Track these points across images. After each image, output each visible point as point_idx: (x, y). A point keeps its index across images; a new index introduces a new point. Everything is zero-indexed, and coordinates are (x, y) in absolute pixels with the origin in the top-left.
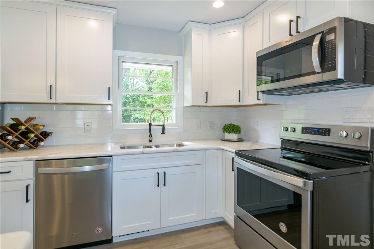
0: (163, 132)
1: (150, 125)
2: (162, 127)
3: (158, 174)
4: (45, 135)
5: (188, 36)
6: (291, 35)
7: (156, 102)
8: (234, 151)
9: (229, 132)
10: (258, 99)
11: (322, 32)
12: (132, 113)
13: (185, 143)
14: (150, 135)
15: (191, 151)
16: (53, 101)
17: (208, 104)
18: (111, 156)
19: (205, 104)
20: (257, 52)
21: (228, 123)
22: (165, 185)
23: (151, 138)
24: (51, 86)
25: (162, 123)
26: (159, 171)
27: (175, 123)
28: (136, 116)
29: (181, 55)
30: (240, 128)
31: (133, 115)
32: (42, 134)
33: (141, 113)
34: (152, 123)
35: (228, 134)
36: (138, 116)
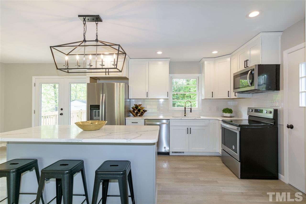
0: (191, 112)
1: (185, 108)
2: (190, 109)
3: (188, 128)
4: (145, 111)
5: (203, 63)
6: (245, 67)
7: (192, 94)
8: (221, 120)
9: (226, 112)
10: (235, 96)
11: (251, 70)
12: (176, 102)
13: (201, 117)
14: (185, 113)
15: (203, 119)
16: (148, 98)
17: (213, 98)
18: (169, 120)
19: (211, 98)
20: (234, 74)
21: (225, 107)
22: (190, 133)
23: (185, 114)
24: (147, 92)
25: (190, 107)
26: (188, 127)
27: (197, 107)
28: (179, 104)
29: (201, 73)
30: (232, 110)
31: (176, 103)
32: (143, 110)
33: (182, 102)
34: (186, 107)
35: (225, 113)
36: (180, 104)
